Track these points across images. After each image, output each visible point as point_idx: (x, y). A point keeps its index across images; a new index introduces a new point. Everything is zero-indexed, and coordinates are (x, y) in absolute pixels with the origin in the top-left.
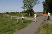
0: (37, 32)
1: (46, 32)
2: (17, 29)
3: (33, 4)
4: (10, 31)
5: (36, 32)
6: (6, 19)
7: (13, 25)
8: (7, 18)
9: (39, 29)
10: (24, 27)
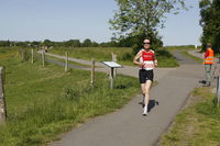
0: (171, 128)
1: (210, 131)
2: (87, 114)
3: (158, 9)
4: (62, 118)
5: (166, 129)
6: (42, 69)
7: (74, 96)
8: (46, 64)
9: (180, 115)
10: (119, 108)
